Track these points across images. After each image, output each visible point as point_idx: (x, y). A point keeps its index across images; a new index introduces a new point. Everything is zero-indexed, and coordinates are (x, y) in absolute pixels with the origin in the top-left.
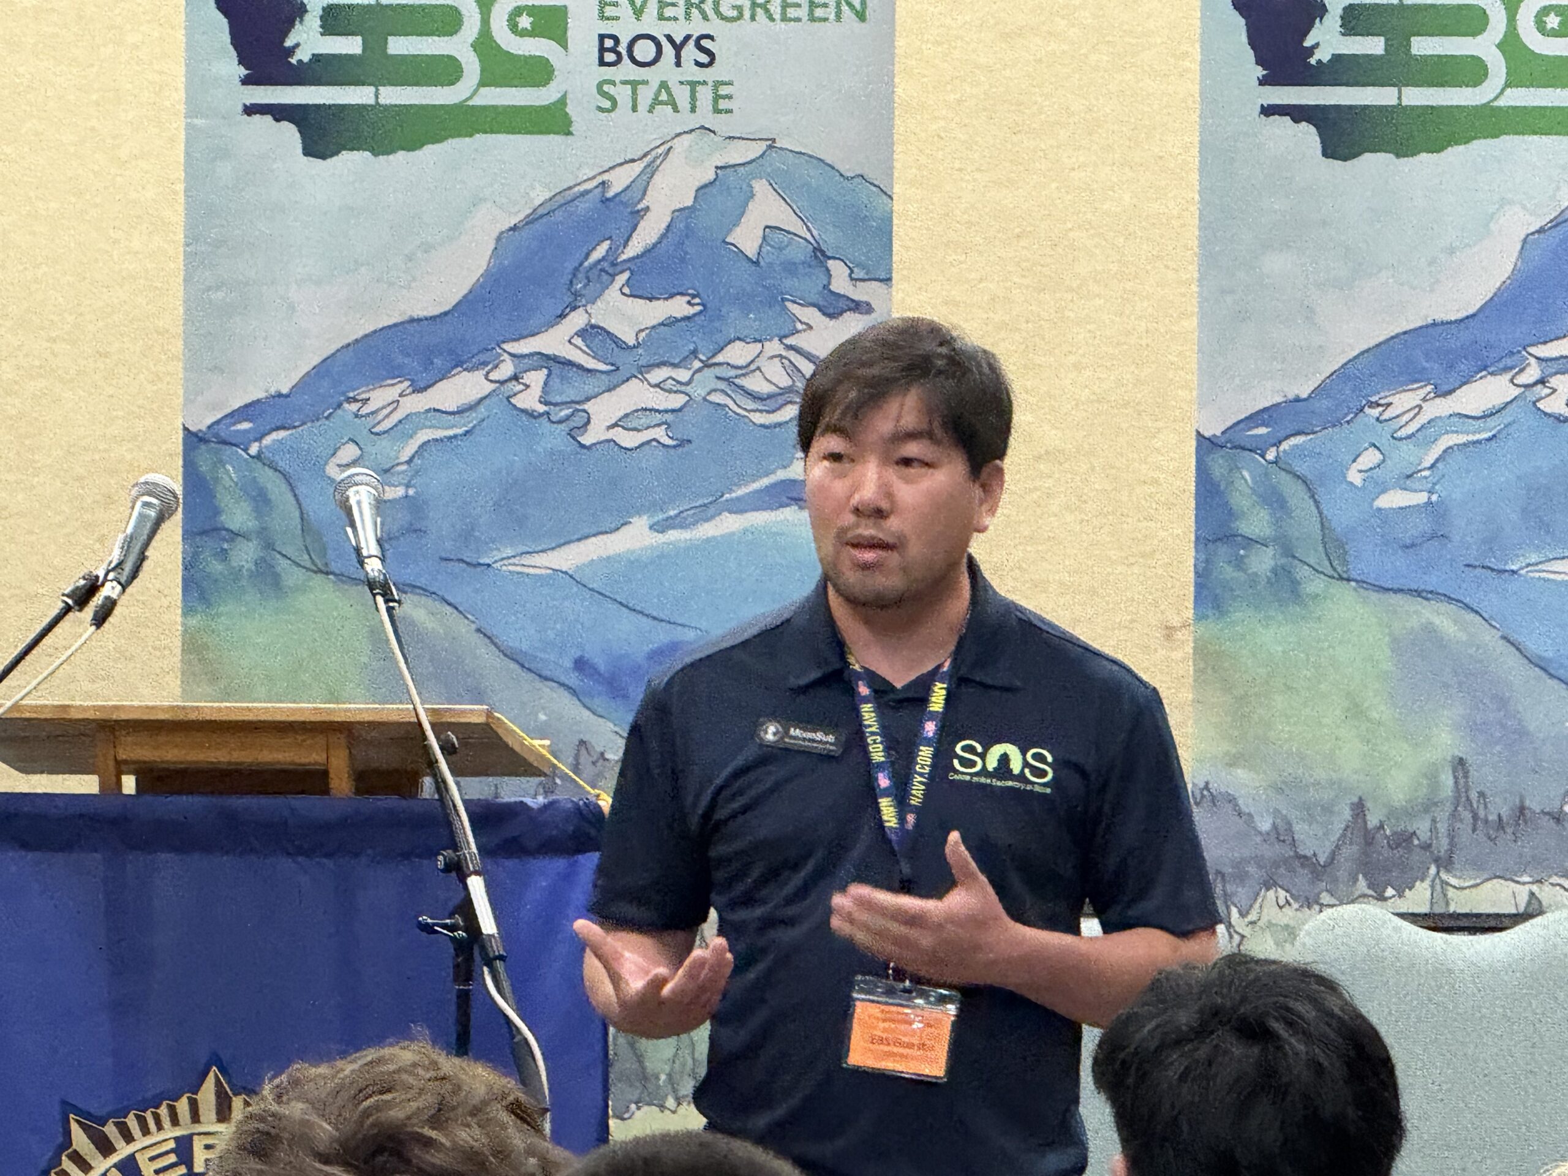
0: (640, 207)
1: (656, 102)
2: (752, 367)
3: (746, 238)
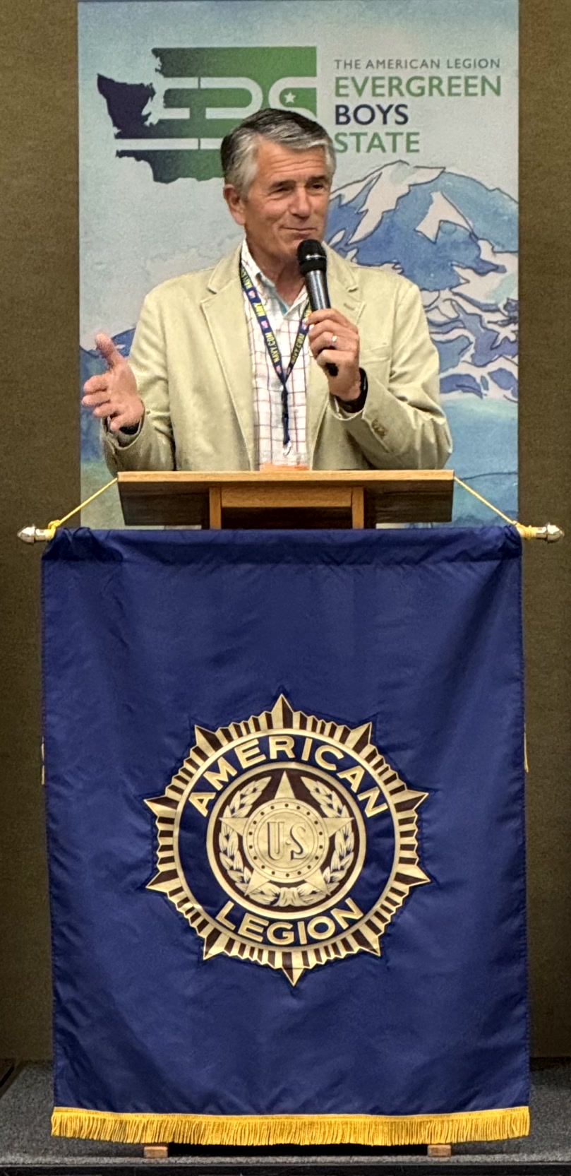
0: (364, 209)
1: (371, 146)
2: (433, 306)
3: (428, 227)
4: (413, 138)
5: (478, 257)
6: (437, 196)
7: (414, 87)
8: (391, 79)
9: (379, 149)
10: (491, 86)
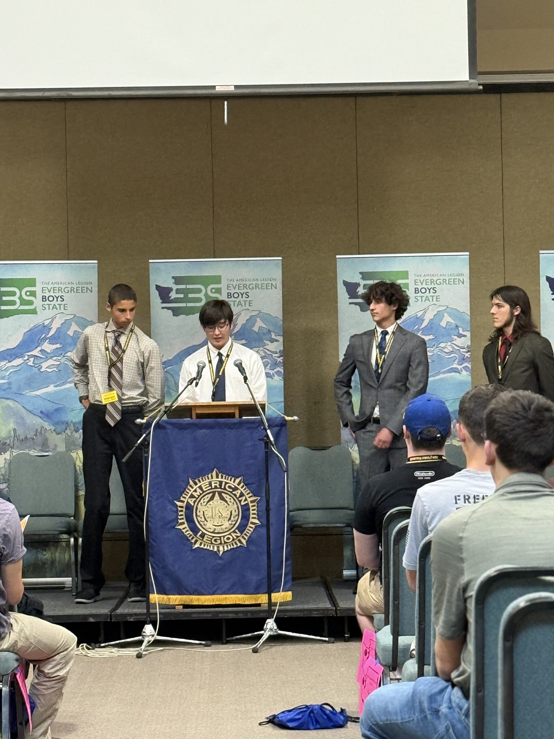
3: (256, 329)
4: (251, 302)
5: (271, 337)
6: (258, 320)
7: (251, 287)
8: (244, 285)
9: (240, 306)
10: (274, 286)
